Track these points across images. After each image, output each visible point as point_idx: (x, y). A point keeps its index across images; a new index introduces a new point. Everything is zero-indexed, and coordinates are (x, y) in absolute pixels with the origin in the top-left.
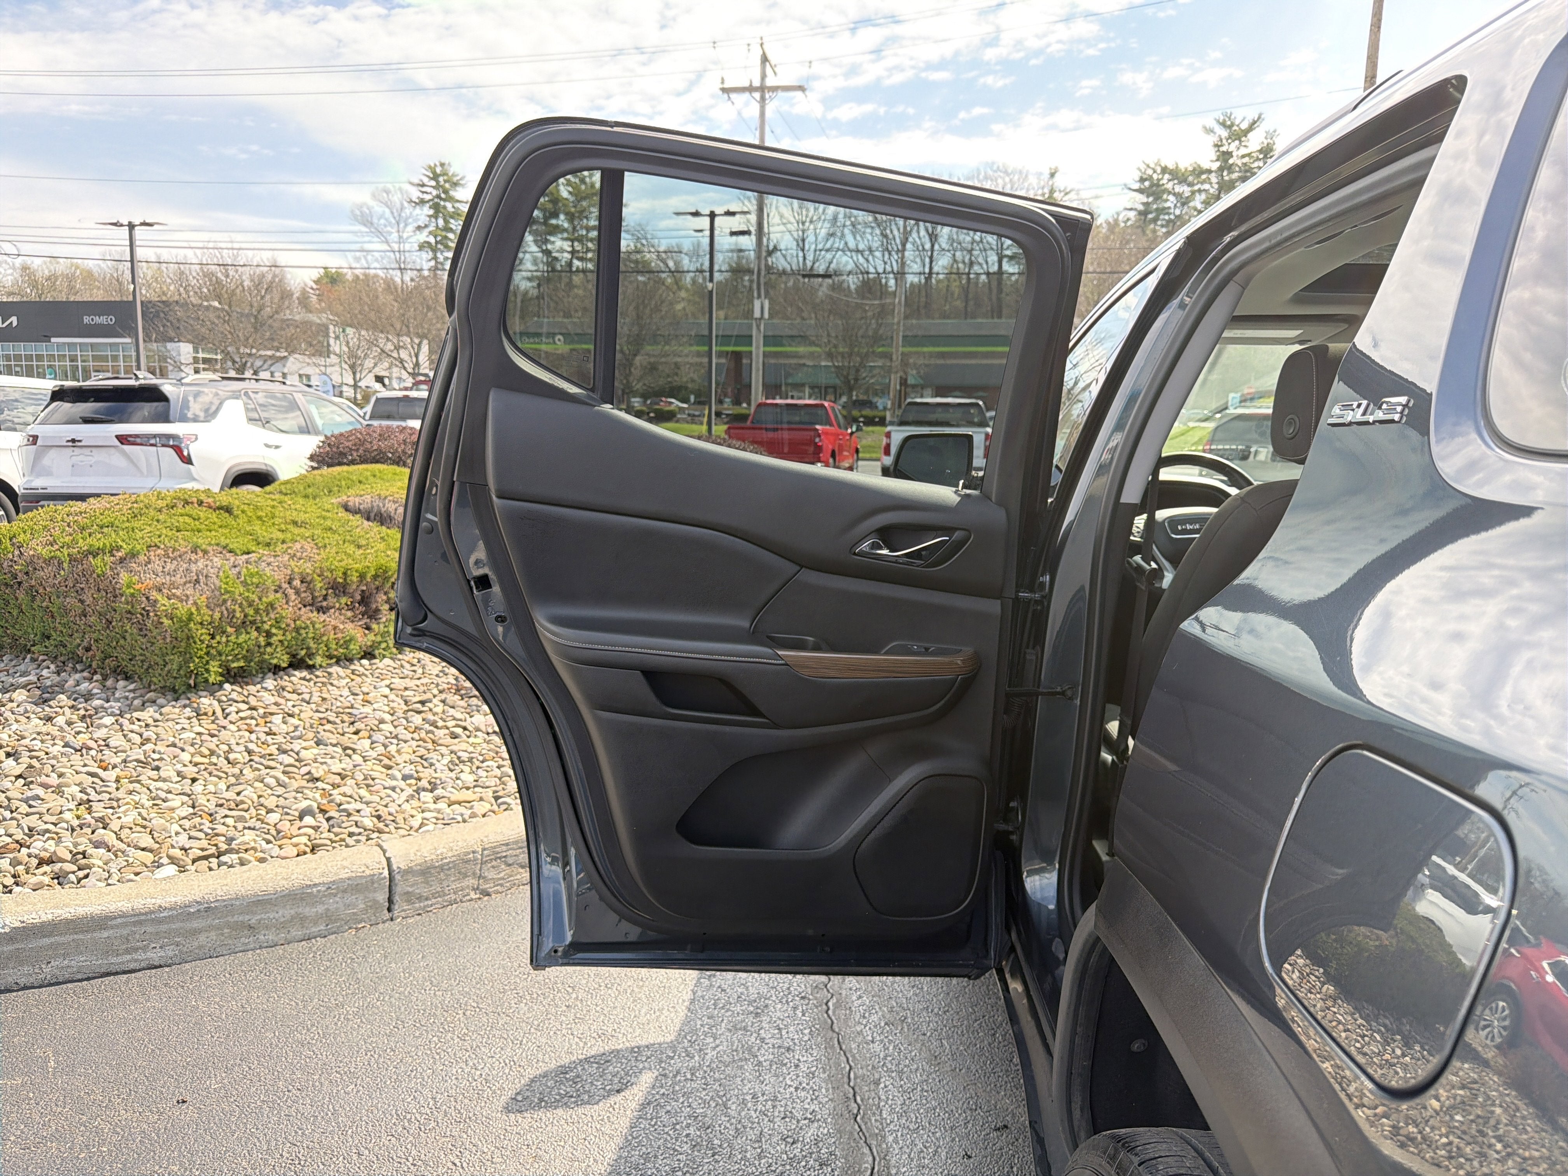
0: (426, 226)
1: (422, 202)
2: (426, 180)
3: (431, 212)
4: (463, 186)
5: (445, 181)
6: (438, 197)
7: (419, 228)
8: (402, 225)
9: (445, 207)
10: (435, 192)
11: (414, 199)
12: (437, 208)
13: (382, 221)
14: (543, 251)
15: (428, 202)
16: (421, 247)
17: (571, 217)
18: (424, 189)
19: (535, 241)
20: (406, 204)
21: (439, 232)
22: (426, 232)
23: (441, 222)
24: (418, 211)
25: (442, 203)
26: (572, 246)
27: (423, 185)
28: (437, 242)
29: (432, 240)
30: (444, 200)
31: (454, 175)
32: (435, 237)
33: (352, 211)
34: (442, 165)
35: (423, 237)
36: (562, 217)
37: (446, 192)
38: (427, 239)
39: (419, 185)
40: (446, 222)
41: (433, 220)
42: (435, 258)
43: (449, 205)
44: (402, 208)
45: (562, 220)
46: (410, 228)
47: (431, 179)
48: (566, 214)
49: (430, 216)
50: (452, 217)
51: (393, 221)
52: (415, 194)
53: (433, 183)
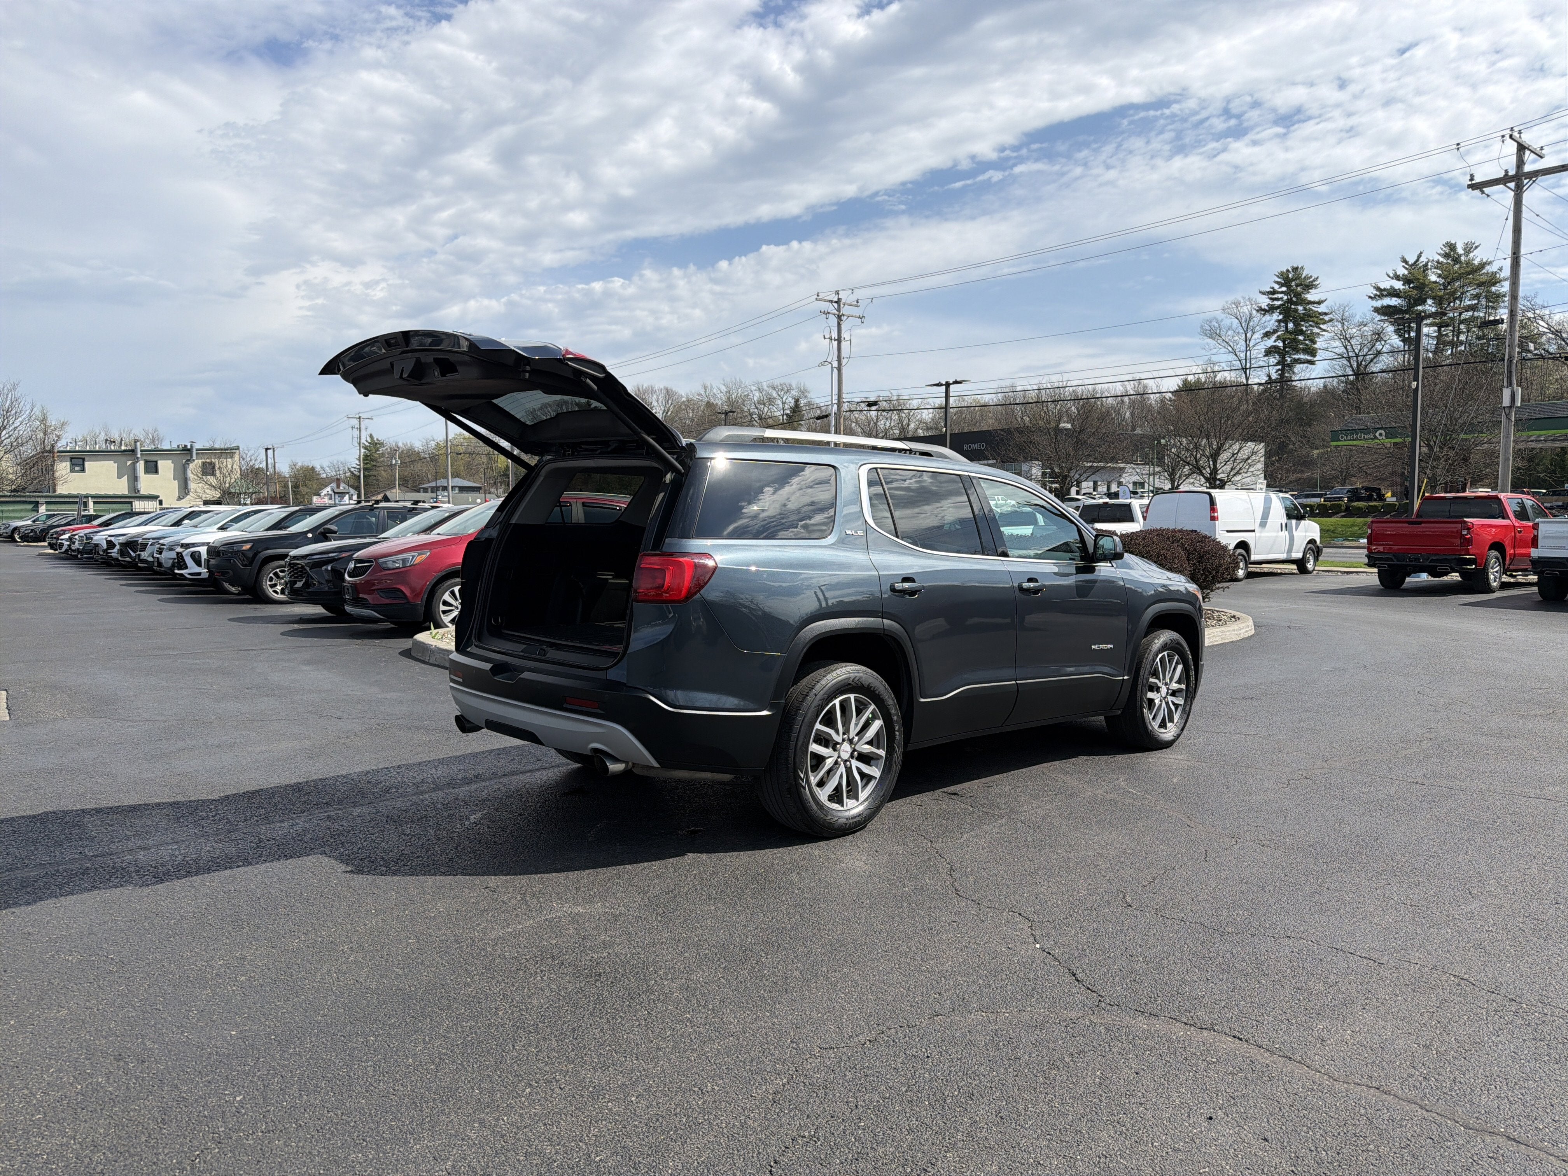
0: (1275, 331)
1: (1271, 309)
2: (1276, 287)
3: (1281, 317)
4: (1316, 287)
5: (1297, 286)
6: (1290, 301)
7: (1267, 335)
8: (1249, 335)
9: (1296, 311)
10: (1285, 298)
11: (1264, 306)
12: (1287, 313)
13: (1230, 333)
14: (1404, 340)
15: (1278, 307)
16: (1269, 352)
17: (1439, 301)
18: (1275, 296)
19: (1397, 332)
20: (1254, 312)
21: (1288, 336)
22: (1274, 337)
23: (1291, 325)
24: (1267, 317)
25: (1293, 307)
26: (1439, 331)
27: (1274, 292)
28: (1285, 346)
29: (1280, 344)
30: (1296, 304)
31: (1307, 278)
32: (1284, 342)
33: (1202, 327)
34: (1295, 269)
35: (1270, 342)
36: (1429, 302)
37: (1298, 295)
38: (1275, 344)
39: (1269, 293)
40: (1297, 325)
41: (1283, 324)
42: (1282, 362)
43: (1300, 308)
44: (1251, 317)
45: (1430, 306)
46: (1257, 336)
47: (1282, 285)
48: (1434, 298)
49: (1279, 321)
50: (1303, 320)
51: (1242, 331)
52: (1265, 301)
53: (1284, 289)
